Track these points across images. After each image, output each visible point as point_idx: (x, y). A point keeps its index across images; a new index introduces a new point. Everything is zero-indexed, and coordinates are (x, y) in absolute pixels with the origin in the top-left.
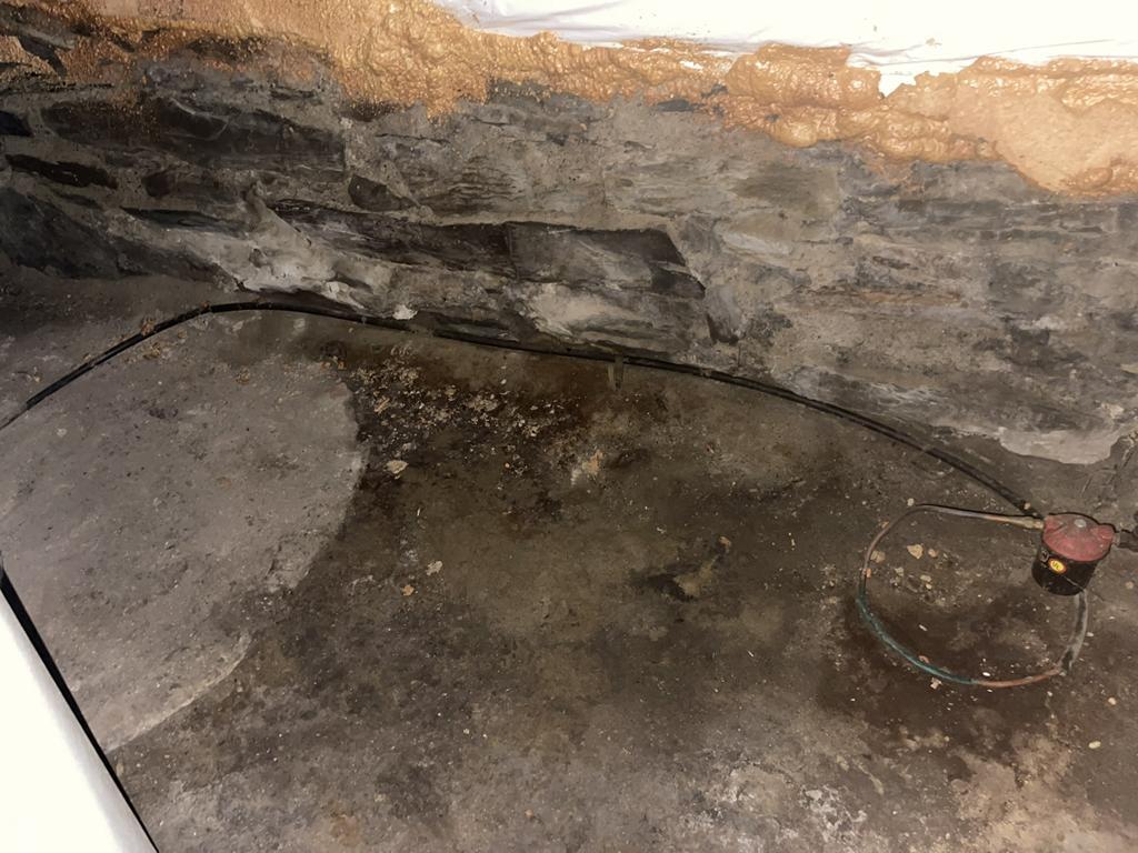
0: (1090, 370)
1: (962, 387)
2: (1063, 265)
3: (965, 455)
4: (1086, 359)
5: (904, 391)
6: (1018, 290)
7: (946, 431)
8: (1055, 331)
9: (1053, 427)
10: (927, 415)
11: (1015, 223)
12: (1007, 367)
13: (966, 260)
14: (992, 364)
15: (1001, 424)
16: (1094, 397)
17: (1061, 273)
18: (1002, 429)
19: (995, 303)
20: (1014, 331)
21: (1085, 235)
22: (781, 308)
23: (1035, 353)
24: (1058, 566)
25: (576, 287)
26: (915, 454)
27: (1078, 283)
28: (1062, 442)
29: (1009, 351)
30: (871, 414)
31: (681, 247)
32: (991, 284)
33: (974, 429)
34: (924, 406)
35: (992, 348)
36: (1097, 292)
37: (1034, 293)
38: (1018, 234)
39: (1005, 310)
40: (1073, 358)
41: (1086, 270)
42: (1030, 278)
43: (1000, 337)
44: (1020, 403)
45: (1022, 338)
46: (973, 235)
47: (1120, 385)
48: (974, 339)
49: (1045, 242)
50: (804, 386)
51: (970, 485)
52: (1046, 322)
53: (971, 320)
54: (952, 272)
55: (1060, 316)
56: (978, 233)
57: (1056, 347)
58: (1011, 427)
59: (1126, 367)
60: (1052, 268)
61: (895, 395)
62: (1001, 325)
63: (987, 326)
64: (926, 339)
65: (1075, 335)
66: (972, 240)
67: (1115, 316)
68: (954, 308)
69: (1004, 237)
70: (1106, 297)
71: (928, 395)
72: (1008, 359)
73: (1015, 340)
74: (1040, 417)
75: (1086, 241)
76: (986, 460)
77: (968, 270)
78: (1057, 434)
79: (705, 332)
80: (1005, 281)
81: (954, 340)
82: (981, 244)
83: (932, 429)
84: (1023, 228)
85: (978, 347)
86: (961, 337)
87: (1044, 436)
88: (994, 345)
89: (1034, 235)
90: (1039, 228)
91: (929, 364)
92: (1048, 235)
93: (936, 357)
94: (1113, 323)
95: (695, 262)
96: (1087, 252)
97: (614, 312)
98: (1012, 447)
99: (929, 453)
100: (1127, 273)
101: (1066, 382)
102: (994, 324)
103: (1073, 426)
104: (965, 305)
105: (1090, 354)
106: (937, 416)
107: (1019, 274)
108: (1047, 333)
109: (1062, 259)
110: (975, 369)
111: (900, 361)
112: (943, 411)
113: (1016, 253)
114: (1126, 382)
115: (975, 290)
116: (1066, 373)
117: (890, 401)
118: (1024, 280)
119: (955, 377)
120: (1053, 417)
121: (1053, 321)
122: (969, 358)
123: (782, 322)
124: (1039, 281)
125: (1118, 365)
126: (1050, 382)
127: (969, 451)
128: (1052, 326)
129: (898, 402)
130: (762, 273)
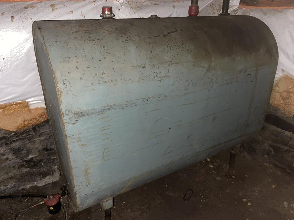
0: (45, 162)
1: (20, 178)
2: (27, 144)
3: (30, 192)
5: (8, 185)
6: (20, 152)
7: (23, 189)
8: (34, 157)
9: (45, 177)
10: (17, 188)
11: (11, 139)
12: (28, 169)
13: (5, 151)
14: (24, 170)
15: (34, 182)
16: (50, 166)
19: (17, 157)
20: (25, 161)
21: (28, 136)
23: (33, 164)
26: (19, 199)
27: (32, 146)
28: (49, 178)
29: (26, 166)
32: (14, 154)
33: (29, 186)
34: (14, 187)
35: (22, 167)
36: (37, 146)
37: (24, 152)
38: (13, 141)
39: (20, 158)
40: (40, 161)
41: (32, 143)
42: (21, 149)
43: (23, 164)
44: (35, 175)
45: (27, 162)
46: (3, 145)
47: (53, 162)
48: (17, 166)
49: (21, 141)
51: (34, 199)
52: (30, 157)
53: (14, 163)
54: (3, 155)
55: (33, 154)
57: (36, 160)
58: (37, 181)
59: (52, 158)
60: (25, 145)
61: (6, 188)
62: (21, 161)
63: (19, 162)
64: (6, 171)
65: (38, 156)
67: (44, 149)
68: (8, 162)
69: (11, 143)
70: (39, 147)
71: (14, 184)
74: (41, 176)
76: (36, 191)
77: (7, 153)
78: (47, 177)
80: (16, 152)
81: (13, 169)
82: (7, 146)
83: (20, 190)
85: (19, 168)
86: (14, 167)
87: (45, 179)
89: (17, 140)
90: (17, 138)
91: (10, 177)
92: (20, 139)
93: (11, 174)
94: (44, 151)
96: (31, 140)
98: (40, 185)
99: (21, 196)
100: (41, 140)
101: (42, 167)
103: (49, 174)
104: (10, 160)
105: (43, 159)
106: (19, 187)
107: (19, 149)
108: (32, 158)
110: (21, 173)
111: (3, 179)
112: (19, 185)
113: (15, 145)
115: (11, 156)
116: (41, 164)
117: (5, 190)
119: (18, 177)
120: (44, 175)
121: (32, 156)
122: (19, 171)
124: (24, 149)
125: (50, 158)
126: (39, 168)
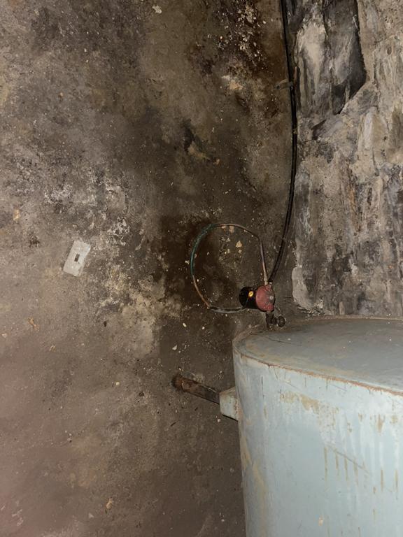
0: (336, 291)
1: (316, 245)
2: (382, 268)
3: (286, 256)
4: (341, 288)
5: (309, 222)
6: (367, 253)
7: (294, 245)
8: (351, 273)
9: (307, 285)
10: (300, 235)
11: (400, 242)
12: (330, 260)
13: (377, 228)
14: (330, 254)
15: (303, 265)
16: (325, 295)
17: (379, 268)
18: (301, 266)
19: (359, 246)
20: (347, 257)
21: (399, 273)
22: (337, 155)
23: (339, 269)
24: (251, 294)
25: (326, 44)
26: (280, 236)
27: (375, 276)
28: (302, 290)
29: (338, 258)
30: (294, 212)
31: (359, 93)
32: (368, 242)
33: (298, 256)
34: (304, 232)
35: (337, 252)
36: (372, 284)
37: (367, 260)
38: (394, 246)
39: (357, 251)
40: (341, 283)
41: (382, 277)
42: (374, 257)
43: (343, 253)
44: (315, 269)
45: (345, 261)
46: (390, 228)
47: (333, 304)
48: (340, 243)
49: (392, 257)
50: (300, 178)
51: (273, 261)
52: (354, 268)
53: (349, 239)
54: (370, 224)
55: (358, 274)
56: (392, 229)
57: (344, 276)
58: (303, 269)
59: (341, 304)
60: (381, 264)
61: (306, 219)
62: (349, 252)
63: (347, 247)
64: (335, 224)
65: (351, 282)
66: (388, 228)
67: (363, 294)
68: (353, 231)
69: (392, 241)
70: (371, 288)
71: (309, 233)
72: (334, 259)
73: (343, 259)
74: (310, 278)
75: (396, 274)
76: (286, 264)
77: (373, 231)
78: (304, 287)
79: (316, 122)
80: (371, 247)
81: (338, 235)
82: (386, 232)
83: (294, 239)
84: (397, 247)
85: (337, 246)
86: (340, 238)
87: (302, 283)
88: (339, 252)
89: (395, 253)
90: (398, 254)
91: (324, 229)
92: (396, 257)
93: (327, 230)
94: (360, 294)
95: (352, 104)
96: (390, 275)
97: (316, 71)
98: (294, 272)
99: (283, 241)
100: (384, 293)
101: (328, 284)
102: (349, 249)
103: (310, 292)
104: (355, 234)
105: (343, 289)
106: (300, 239)
107: (375, 252)
108: (350, 270)
109: (385, 267)
110: (326, 248)
111: (322, 216)
112: (303, 241)
113: (385, 248)
114: (334, 305)
115: (364, 236)
116: (333, 283)
117: (302, 218)
118: (373, 254)
119: (320, 241)
120: (311, 284)
121: (355, 271)
122: (331, 244)
123: (330, 157)
124: (373, 260)
125: (341, 300)
126: (327, 277)
127: (288, 257)
128: (353, 271)
129: (303, 221)
130: (353, 140)
